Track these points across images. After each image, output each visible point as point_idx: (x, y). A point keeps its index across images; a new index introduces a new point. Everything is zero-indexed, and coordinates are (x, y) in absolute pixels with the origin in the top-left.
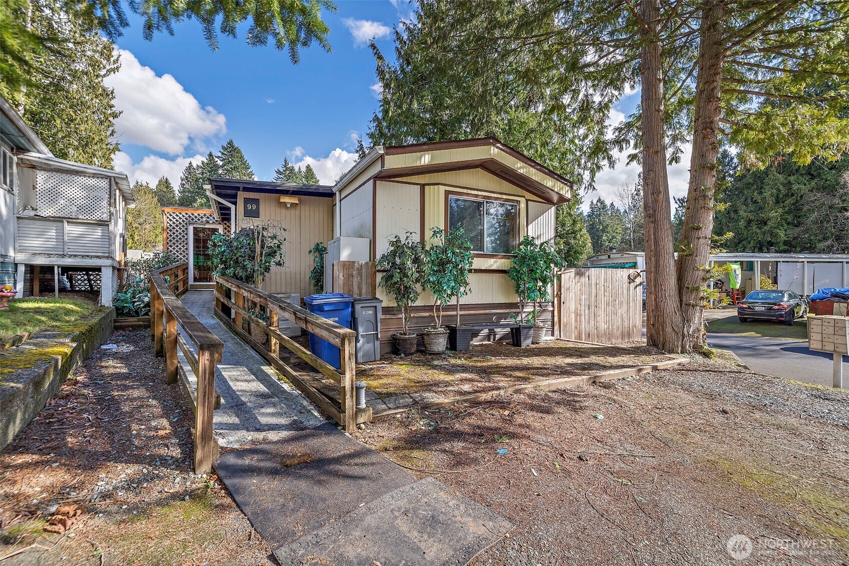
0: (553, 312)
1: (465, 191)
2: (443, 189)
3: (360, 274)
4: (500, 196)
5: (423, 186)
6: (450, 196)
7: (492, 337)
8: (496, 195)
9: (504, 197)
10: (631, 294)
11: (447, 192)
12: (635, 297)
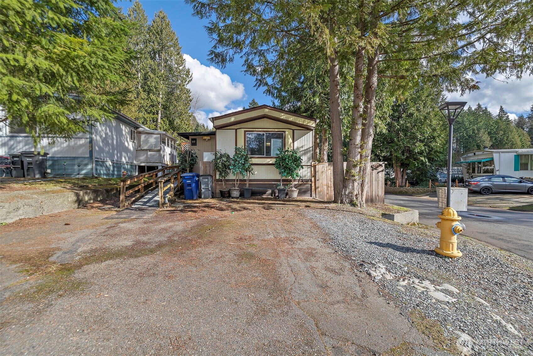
0: (311, 184)
1: (254, 130)
2: (243, 130)
3: (210, 166)
4: (274, 130)
5: (236, 130)
6: (247, 133)
7: (273, 195)
8: (271, 130)
9: (276, 130)
10: (374, 177)
11: (245, 131)
12: (377, 178)
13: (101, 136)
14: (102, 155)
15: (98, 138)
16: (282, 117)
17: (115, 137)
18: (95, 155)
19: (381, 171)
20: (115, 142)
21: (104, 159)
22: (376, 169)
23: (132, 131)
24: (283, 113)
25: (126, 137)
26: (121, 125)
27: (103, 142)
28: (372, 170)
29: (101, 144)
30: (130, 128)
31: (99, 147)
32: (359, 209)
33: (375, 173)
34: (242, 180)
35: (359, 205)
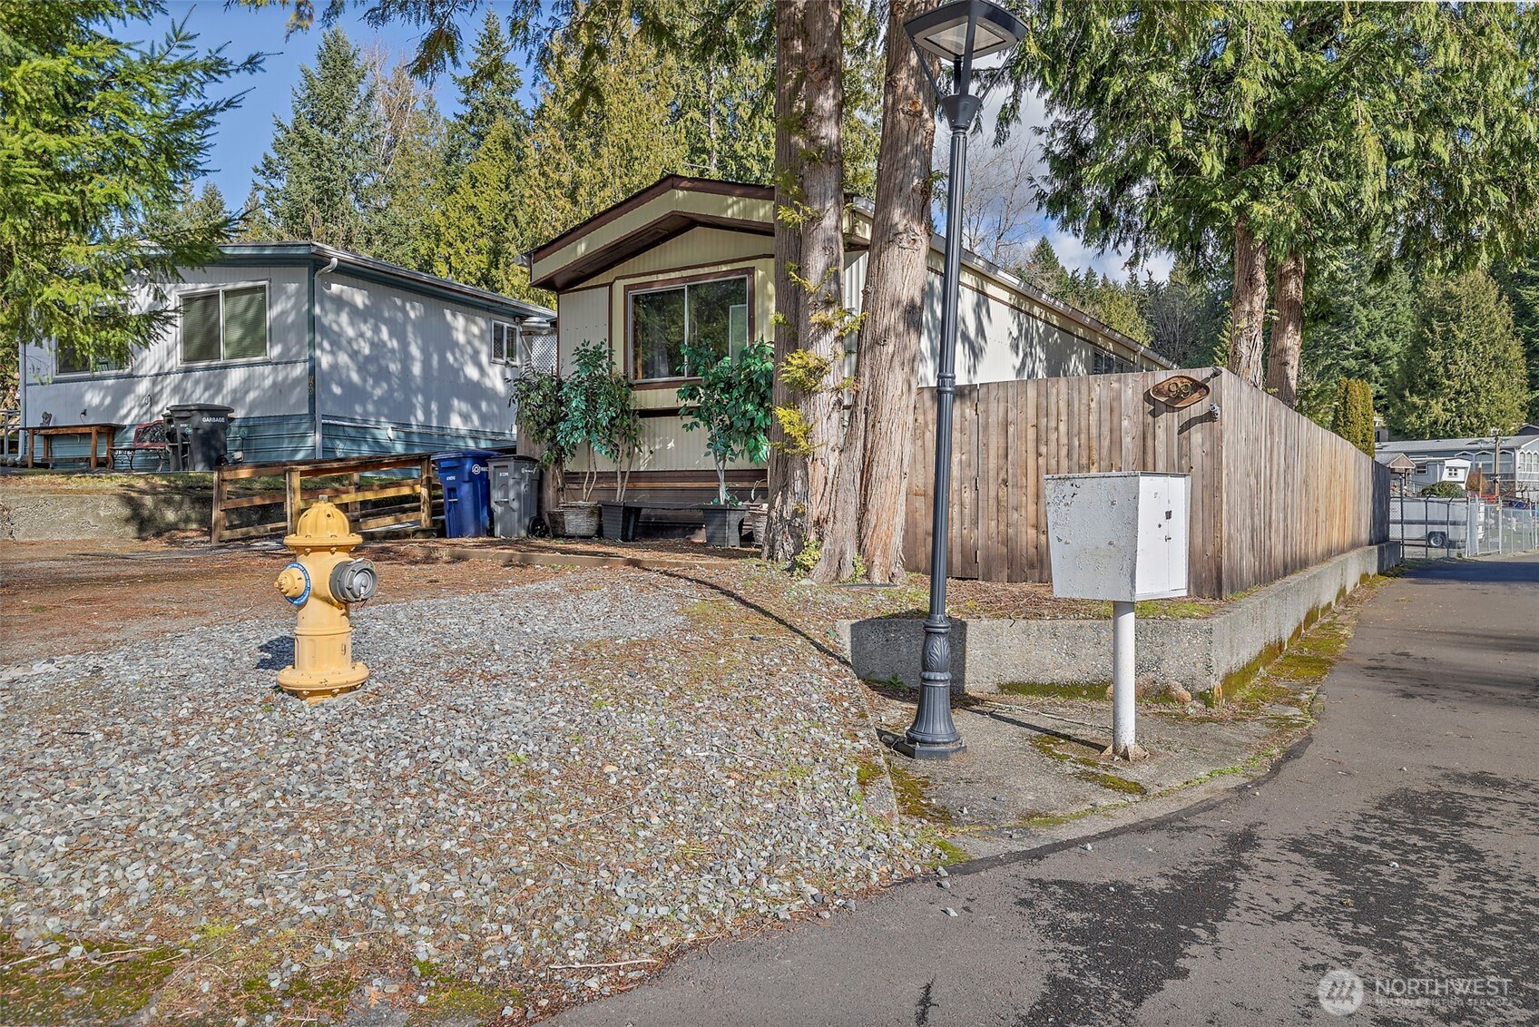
1: (654, 278)
2: (621, 284)
4: (715, 269)
5: (610, 285)
6: (631, 294)
8: (706, 270)
9: (724, 268)
10: (1161, 449)
11: (627, 288)
12: (1180, 457)
13: (354, 355)
14: (358, 409)
15: (343, 358)
16: (729, 213)
17: (415, 350)
18: (326, 407)
19: (1201, 419)
20: (417, 369)
21: (365, 421)
22: (1170, 407)
23: (499, 329)
24: (731, 195)
25: (469, 350)
26: (448, 314)
27: (362, 369)
28: (1154, 414)
29: (355, 377)
30: (488, 321)
31: (348, 386)
32: (804, 582)
33: (1167, 429)
34: (636, 476)
35: (820, 568)
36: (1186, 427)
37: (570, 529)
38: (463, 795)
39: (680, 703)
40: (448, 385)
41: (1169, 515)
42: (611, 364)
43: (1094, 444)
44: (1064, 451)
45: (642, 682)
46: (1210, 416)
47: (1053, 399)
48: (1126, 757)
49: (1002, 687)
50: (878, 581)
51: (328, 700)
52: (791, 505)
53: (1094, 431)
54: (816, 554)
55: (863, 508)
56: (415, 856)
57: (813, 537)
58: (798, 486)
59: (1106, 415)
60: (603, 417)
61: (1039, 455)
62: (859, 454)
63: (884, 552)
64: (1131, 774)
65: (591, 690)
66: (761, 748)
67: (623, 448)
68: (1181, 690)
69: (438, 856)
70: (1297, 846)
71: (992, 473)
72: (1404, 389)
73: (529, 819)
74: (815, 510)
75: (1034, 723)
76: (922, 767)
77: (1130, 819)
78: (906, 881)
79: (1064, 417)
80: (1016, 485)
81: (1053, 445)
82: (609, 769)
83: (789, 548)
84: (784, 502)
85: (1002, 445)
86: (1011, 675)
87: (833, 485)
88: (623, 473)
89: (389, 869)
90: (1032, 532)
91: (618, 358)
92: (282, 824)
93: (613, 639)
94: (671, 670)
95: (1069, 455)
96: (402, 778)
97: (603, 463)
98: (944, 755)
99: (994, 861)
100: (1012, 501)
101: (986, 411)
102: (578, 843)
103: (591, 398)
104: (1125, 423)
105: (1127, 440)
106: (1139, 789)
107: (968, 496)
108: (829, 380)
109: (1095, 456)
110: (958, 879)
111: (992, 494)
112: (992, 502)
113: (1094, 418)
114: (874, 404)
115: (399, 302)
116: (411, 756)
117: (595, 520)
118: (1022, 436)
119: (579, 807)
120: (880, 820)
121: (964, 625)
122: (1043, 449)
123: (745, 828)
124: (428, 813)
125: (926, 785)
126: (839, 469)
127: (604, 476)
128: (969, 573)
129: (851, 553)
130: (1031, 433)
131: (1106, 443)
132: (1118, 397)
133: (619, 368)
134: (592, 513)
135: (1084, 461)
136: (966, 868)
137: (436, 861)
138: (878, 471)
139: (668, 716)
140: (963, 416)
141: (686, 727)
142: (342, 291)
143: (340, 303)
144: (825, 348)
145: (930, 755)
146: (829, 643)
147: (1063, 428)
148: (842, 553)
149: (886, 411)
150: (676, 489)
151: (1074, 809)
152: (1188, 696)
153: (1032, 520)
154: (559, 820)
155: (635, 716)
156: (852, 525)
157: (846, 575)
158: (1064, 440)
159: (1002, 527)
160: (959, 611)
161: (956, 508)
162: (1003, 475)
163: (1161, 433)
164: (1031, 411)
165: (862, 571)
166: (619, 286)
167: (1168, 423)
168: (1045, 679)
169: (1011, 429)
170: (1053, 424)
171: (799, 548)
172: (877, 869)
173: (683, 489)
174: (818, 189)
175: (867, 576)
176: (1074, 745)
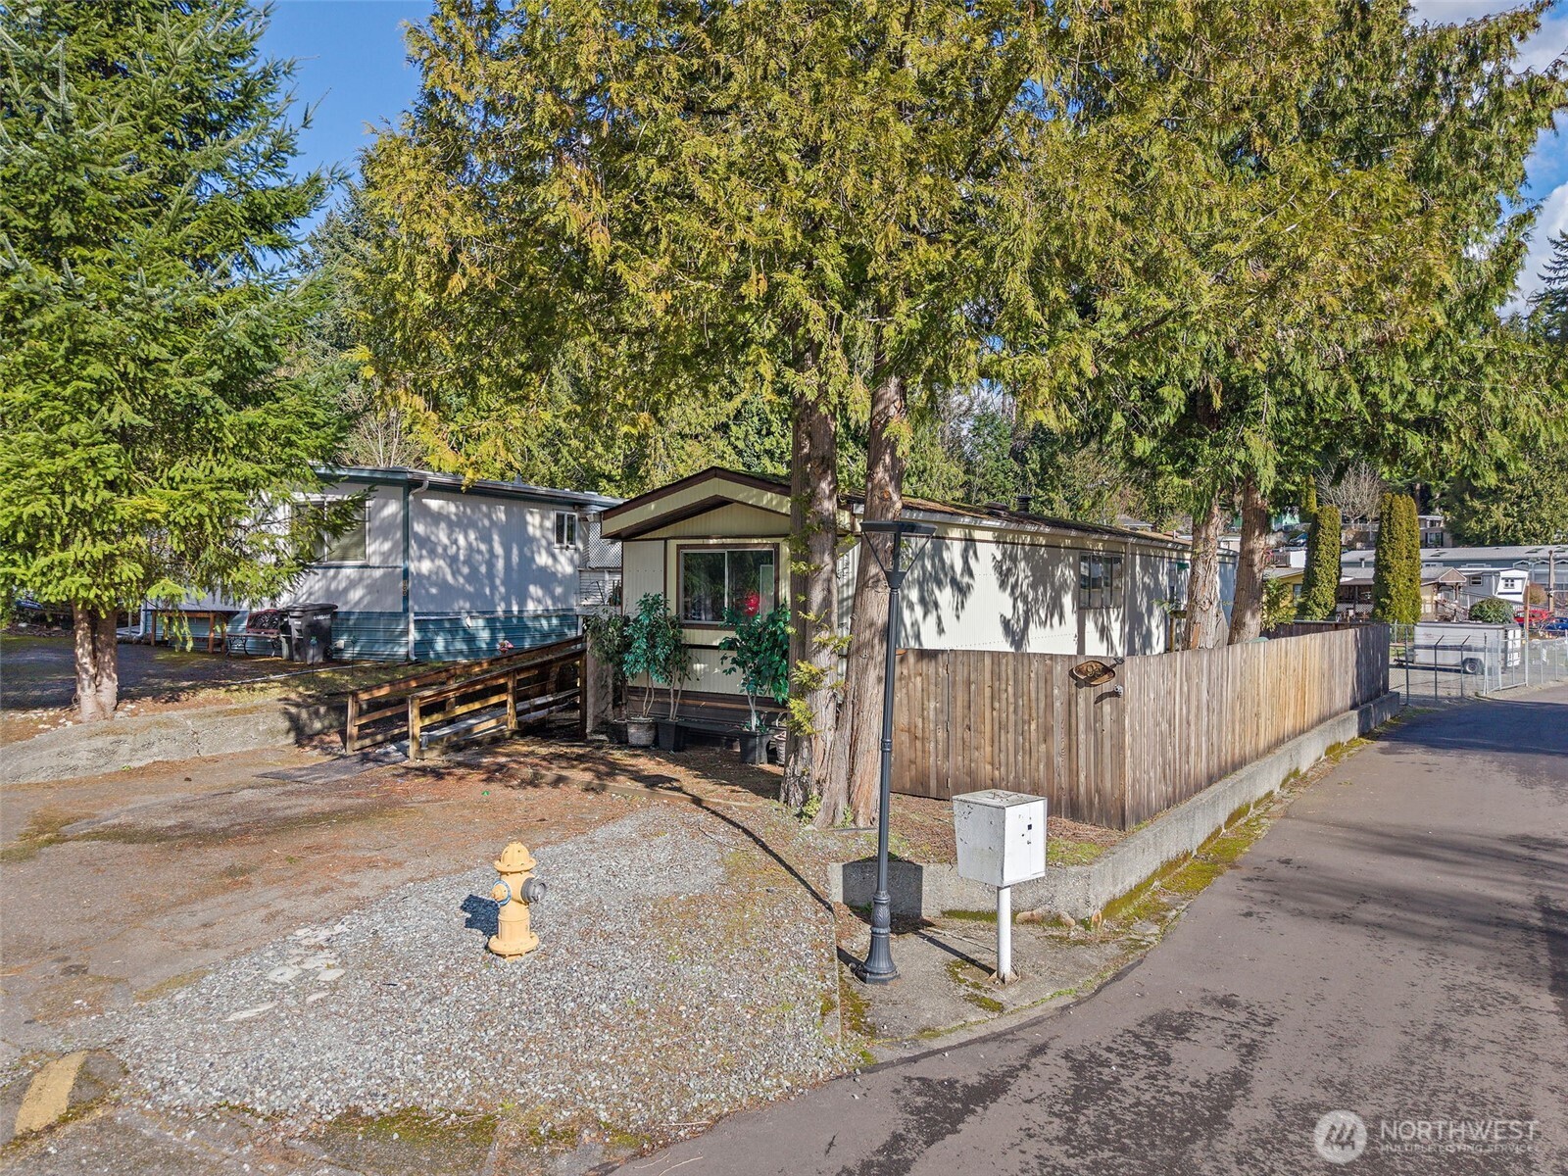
4: (748, 541)
5: (666, 541)
6: (682, 551)
8: (742, 541)
9: (756, 541)
10: (1081, 714)
11: (680, 547)
12: (1095, 722)
19: (1110, 695)
20: (500, 566)
28: (1076, 687)
32: (809, 827)
33: (1086, 699)
34: (686, 694)
35: (820, 817)
36: (1100, 698)
37: (633, 740)
38: (606, 1026)
39: (721, 955)
40: (525, 574)
41: (1030, 827)
42: (666, 609)
43: (1034, 705)
44: (1011, 709)
45: (696, 939)
46: (1115, 694)
47: (1003, 668)
48: (1003, 981)
49: (944, 913)
50: (861, 826)
51: (519, 959)
52: (800, 768)
53: (1033, 695)
54: (817, 806)
55: (852, 771)
56: (590, 1065)
57: (815, 792)
58: (805, 753)
59: (1042, 684)
60: (660, 653)
61: (993, 709)
62: (848, 732)
63: (867, 805)
64: (1001, 996)
65: (668, 948)
66: (767, 990)
67: (677, 674)
68: (1068, 917)
69: (600, 1064)
70: (1067, 1057)
71: (959, 720)
72: (1463, 492)
73: (642, 1042)
74: (817, 773)
75: (956, 948)
76: (871, 990)
77: (981, 1031)
78: (838, 1078)
79: (1011, 682)
80: (976, 731)
81: (1004, 702)
82: (682, 1008)
83: (799, 797)
84: (796, 762)
85: (966, 698)
86: (950, 905)
87: (829, 756)
88: (676, 692)
89: (579, 1073)
90: (989, 767)
91: (672, 604)
92: (520, 1045)
93: (678, 894)
94: (714, 925)
95: (1015, 711)
96: (573, 1016)
97: (658, 682)
98: (884, 982)
99: (891, 1064)
100: (974, 743)
101: (954, 672)
102: (669, 1056)
103: (651, 637)
104: (1056, 691)
105: (1057, 704)
106: (999, 1008)
107: (941, 735)
108: (827, 681)
109: (1034, 715)
110: (866, 1076)
111: (959, 735)
112: (960, 742)
113: (1033, 685)
114: (858, 699)
115: (484, 508)
116: (574, 1000)
117: (652, 733)
118: (980, 692)
119: (668, 1034)
120: (830, 1038)
121: (920, 869)
122: (996, 705)
123: (755, 1047)
124: (590, 1039)
125: (868, 1005)
126: (834, 743)
127: (660, 692)
128: (942, 795)
129: (842, 805)
130: (988, 691)
131: (1042, 705)
132: (1051, 672)
133: (673, 612)
134: (650, 728)
135: (1026, 717)
136: (872, 1068)
137: (601, 1068)
138: (861, 747)
139: (714, 966)
140: (937, 673)
141: (725, 976)
142: (442, 507)
143: (437, 518)
144: (824, 660)
145: (875, 982)
146: (819, 889)
147: (1010, 689)
148: (836, 805)
149: (867, 704)
150: (717, 708)
151: (954, 1024)
152: (1073, 922)
153: (989, 759)
154: (658, 1042)
155: (695, 968)
156: (843, 784)
157: (838, 822)
158: (1011, 700)
159: (967, 762)
160: (916, 855)
161: (932, 744)
162: (966, 722)
163: (1081, 701)
164: (988, 675)
165: (850, 818)
166: (673, 544)
167: (1086, 696)
168: (973, 908)
169: (973, 687)
170: (1003, 686)
171: (805, 801)
172: (823, 1070)
173: (723, 709)
174: (817, 548)
175: (854, 821)
176: (975, 969)
